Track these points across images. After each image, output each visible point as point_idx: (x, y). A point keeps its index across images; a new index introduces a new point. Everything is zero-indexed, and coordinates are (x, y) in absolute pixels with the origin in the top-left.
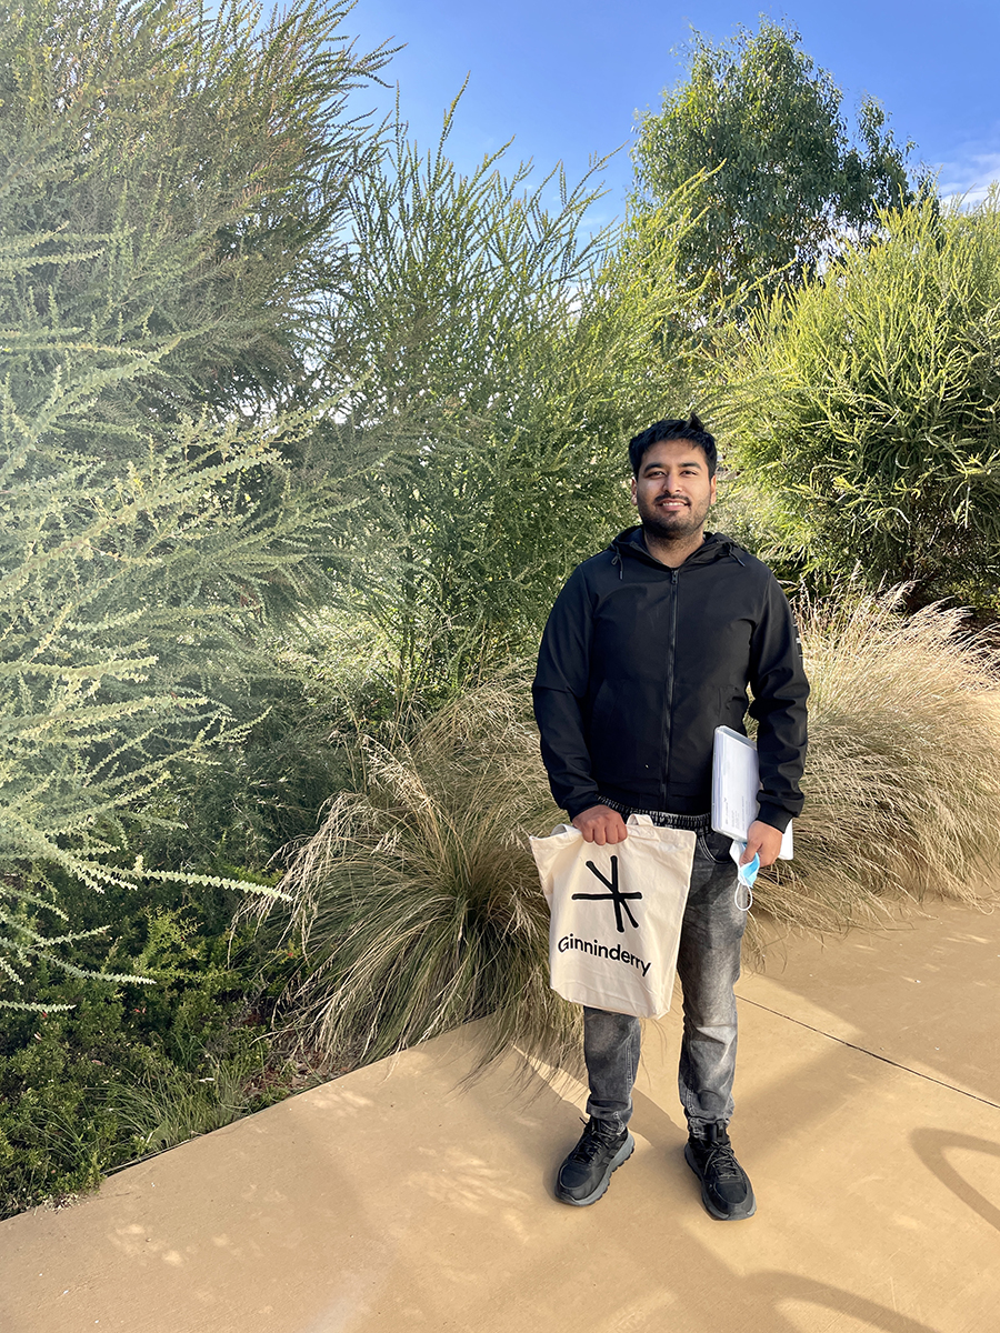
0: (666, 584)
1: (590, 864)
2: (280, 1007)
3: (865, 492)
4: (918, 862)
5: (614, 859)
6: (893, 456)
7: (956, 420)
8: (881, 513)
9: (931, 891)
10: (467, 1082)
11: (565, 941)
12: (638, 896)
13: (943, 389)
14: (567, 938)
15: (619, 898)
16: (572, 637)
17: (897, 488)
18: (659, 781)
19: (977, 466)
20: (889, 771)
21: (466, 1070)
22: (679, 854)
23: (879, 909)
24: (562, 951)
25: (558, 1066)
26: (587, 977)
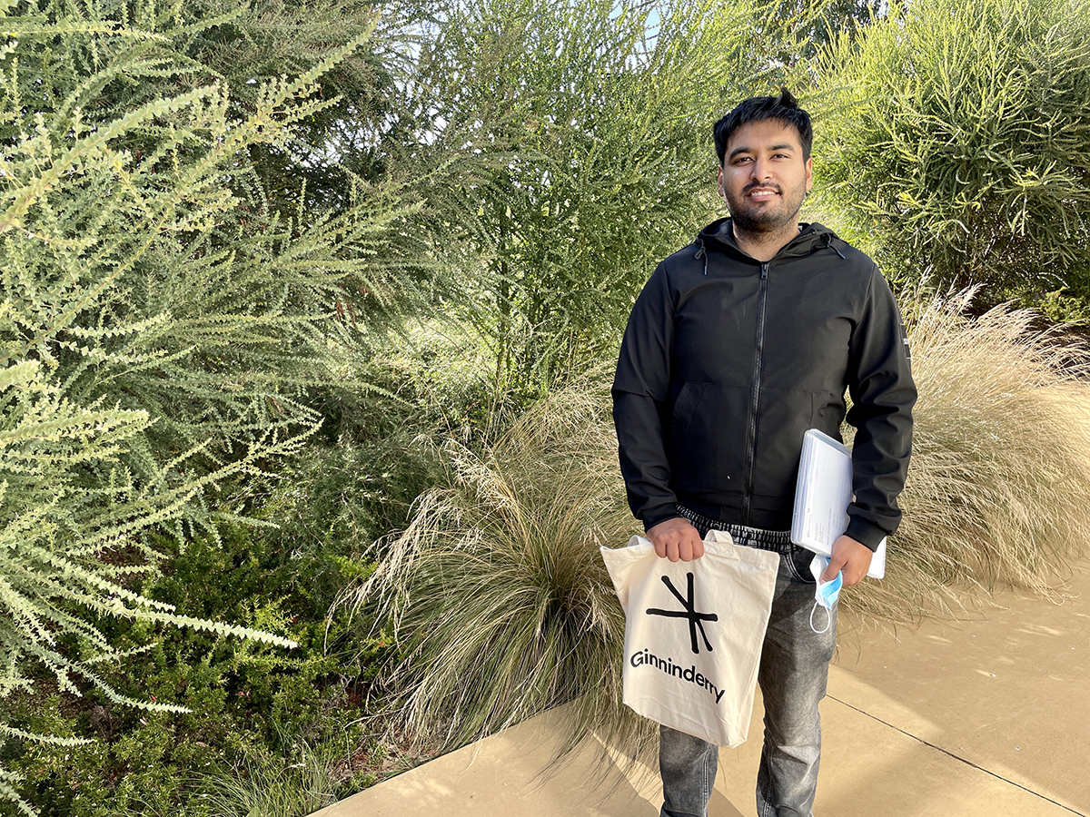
0: (755, 279)
1: (665, 579)
2: (373, 692)
3: (927, 206)
4: (989, 553)
5: (690, 577)
6: (953, 173)
7: (1015, 137)
8: (942, 225)
9: (1002, 581)
10: (546, 773)
11: (639, 656)
12: (713, 617)
13: (1002, 109)
14: (641, 653)
15: (695, 618)
16: (652, 338)
17: (958, 202)
18: (743, 493)
19: (1033, 178)
20: (960, 466)
21: (545, 760)
22: (760, 577)
23: (951, 600)
24: (635, 666)
25: (634, 758)
26: (662, 696)
